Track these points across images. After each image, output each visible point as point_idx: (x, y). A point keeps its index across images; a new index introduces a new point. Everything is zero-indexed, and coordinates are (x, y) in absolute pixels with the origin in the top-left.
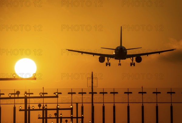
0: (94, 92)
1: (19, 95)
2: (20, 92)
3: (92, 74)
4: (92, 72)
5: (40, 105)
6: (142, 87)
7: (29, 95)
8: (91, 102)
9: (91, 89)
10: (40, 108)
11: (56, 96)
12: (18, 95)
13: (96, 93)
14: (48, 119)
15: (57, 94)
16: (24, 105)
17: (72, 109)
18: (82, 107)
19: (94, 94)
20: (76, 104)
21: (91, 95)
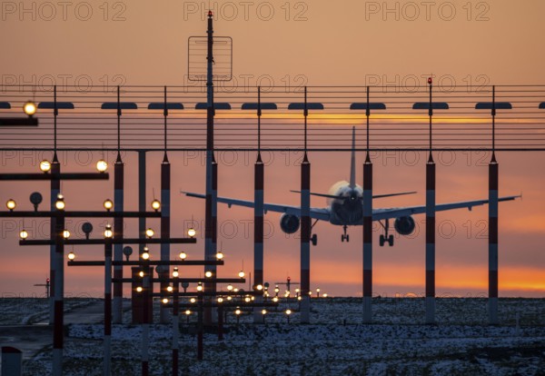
0: (215, 101)
3: (210, 22)
4: (210, 14)
6: (430, 82)
8: (204, 144)
18: (166, 170)
19: (216, 111)
20: (137, 153)
21: (203, 113)
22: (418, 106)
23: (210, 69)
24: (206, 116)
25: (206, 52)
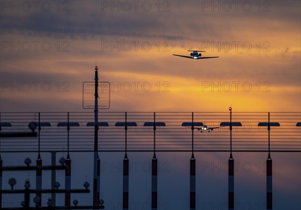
0: (99, 121)
3: (96, 73)
4: (96, 69)
6: (230, 110)
9: (94, 114)
13: (106, 124)
21: (92, 129)
22: (223, 124)
23: (96, 101)
25: (94, 91)
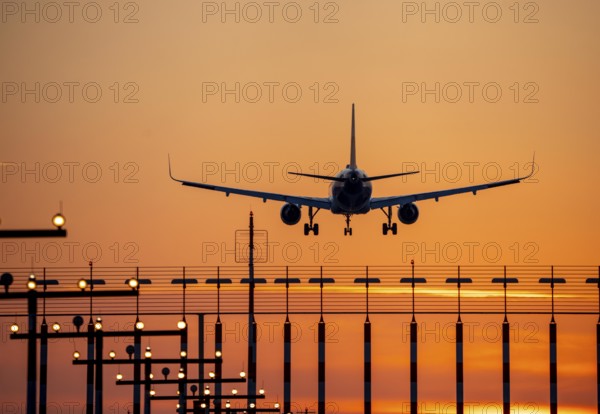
0: (255, 277)
1: (10, 286)
2: (15, 278)
3: (251, 219)
4: (251, 214)
5: (78, 321)
6: (413, 263)
7: (45, 288)
8: (247, 309)
9: (248, 269)
10: (78, 328)
11: (130, 289)
12: (7, 288)
13: (263, 281)
14: (105, 366)
15: (133, 283)
16: (27, 318)
17: (183, 333)
18: (219, 328)
19: (256, 284)
20: (197, 317)
21: (246, 287)
22: (404, 280)
23: (251, 254)
24: (248, 288)
25: (249, 242)
